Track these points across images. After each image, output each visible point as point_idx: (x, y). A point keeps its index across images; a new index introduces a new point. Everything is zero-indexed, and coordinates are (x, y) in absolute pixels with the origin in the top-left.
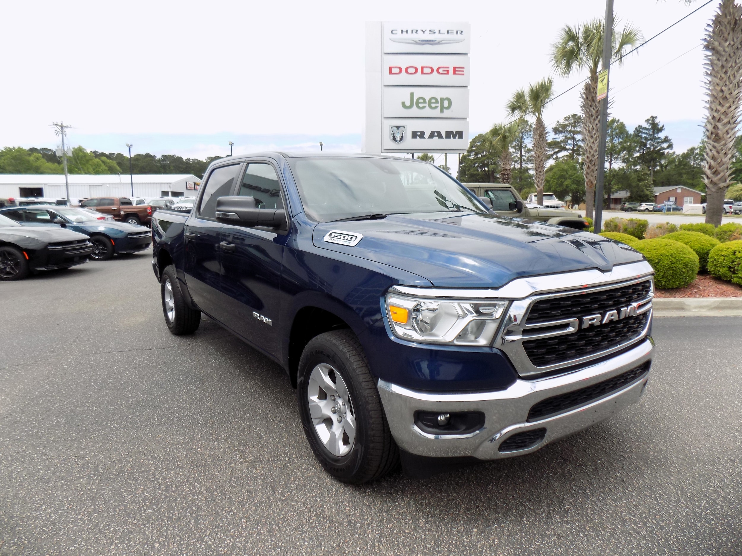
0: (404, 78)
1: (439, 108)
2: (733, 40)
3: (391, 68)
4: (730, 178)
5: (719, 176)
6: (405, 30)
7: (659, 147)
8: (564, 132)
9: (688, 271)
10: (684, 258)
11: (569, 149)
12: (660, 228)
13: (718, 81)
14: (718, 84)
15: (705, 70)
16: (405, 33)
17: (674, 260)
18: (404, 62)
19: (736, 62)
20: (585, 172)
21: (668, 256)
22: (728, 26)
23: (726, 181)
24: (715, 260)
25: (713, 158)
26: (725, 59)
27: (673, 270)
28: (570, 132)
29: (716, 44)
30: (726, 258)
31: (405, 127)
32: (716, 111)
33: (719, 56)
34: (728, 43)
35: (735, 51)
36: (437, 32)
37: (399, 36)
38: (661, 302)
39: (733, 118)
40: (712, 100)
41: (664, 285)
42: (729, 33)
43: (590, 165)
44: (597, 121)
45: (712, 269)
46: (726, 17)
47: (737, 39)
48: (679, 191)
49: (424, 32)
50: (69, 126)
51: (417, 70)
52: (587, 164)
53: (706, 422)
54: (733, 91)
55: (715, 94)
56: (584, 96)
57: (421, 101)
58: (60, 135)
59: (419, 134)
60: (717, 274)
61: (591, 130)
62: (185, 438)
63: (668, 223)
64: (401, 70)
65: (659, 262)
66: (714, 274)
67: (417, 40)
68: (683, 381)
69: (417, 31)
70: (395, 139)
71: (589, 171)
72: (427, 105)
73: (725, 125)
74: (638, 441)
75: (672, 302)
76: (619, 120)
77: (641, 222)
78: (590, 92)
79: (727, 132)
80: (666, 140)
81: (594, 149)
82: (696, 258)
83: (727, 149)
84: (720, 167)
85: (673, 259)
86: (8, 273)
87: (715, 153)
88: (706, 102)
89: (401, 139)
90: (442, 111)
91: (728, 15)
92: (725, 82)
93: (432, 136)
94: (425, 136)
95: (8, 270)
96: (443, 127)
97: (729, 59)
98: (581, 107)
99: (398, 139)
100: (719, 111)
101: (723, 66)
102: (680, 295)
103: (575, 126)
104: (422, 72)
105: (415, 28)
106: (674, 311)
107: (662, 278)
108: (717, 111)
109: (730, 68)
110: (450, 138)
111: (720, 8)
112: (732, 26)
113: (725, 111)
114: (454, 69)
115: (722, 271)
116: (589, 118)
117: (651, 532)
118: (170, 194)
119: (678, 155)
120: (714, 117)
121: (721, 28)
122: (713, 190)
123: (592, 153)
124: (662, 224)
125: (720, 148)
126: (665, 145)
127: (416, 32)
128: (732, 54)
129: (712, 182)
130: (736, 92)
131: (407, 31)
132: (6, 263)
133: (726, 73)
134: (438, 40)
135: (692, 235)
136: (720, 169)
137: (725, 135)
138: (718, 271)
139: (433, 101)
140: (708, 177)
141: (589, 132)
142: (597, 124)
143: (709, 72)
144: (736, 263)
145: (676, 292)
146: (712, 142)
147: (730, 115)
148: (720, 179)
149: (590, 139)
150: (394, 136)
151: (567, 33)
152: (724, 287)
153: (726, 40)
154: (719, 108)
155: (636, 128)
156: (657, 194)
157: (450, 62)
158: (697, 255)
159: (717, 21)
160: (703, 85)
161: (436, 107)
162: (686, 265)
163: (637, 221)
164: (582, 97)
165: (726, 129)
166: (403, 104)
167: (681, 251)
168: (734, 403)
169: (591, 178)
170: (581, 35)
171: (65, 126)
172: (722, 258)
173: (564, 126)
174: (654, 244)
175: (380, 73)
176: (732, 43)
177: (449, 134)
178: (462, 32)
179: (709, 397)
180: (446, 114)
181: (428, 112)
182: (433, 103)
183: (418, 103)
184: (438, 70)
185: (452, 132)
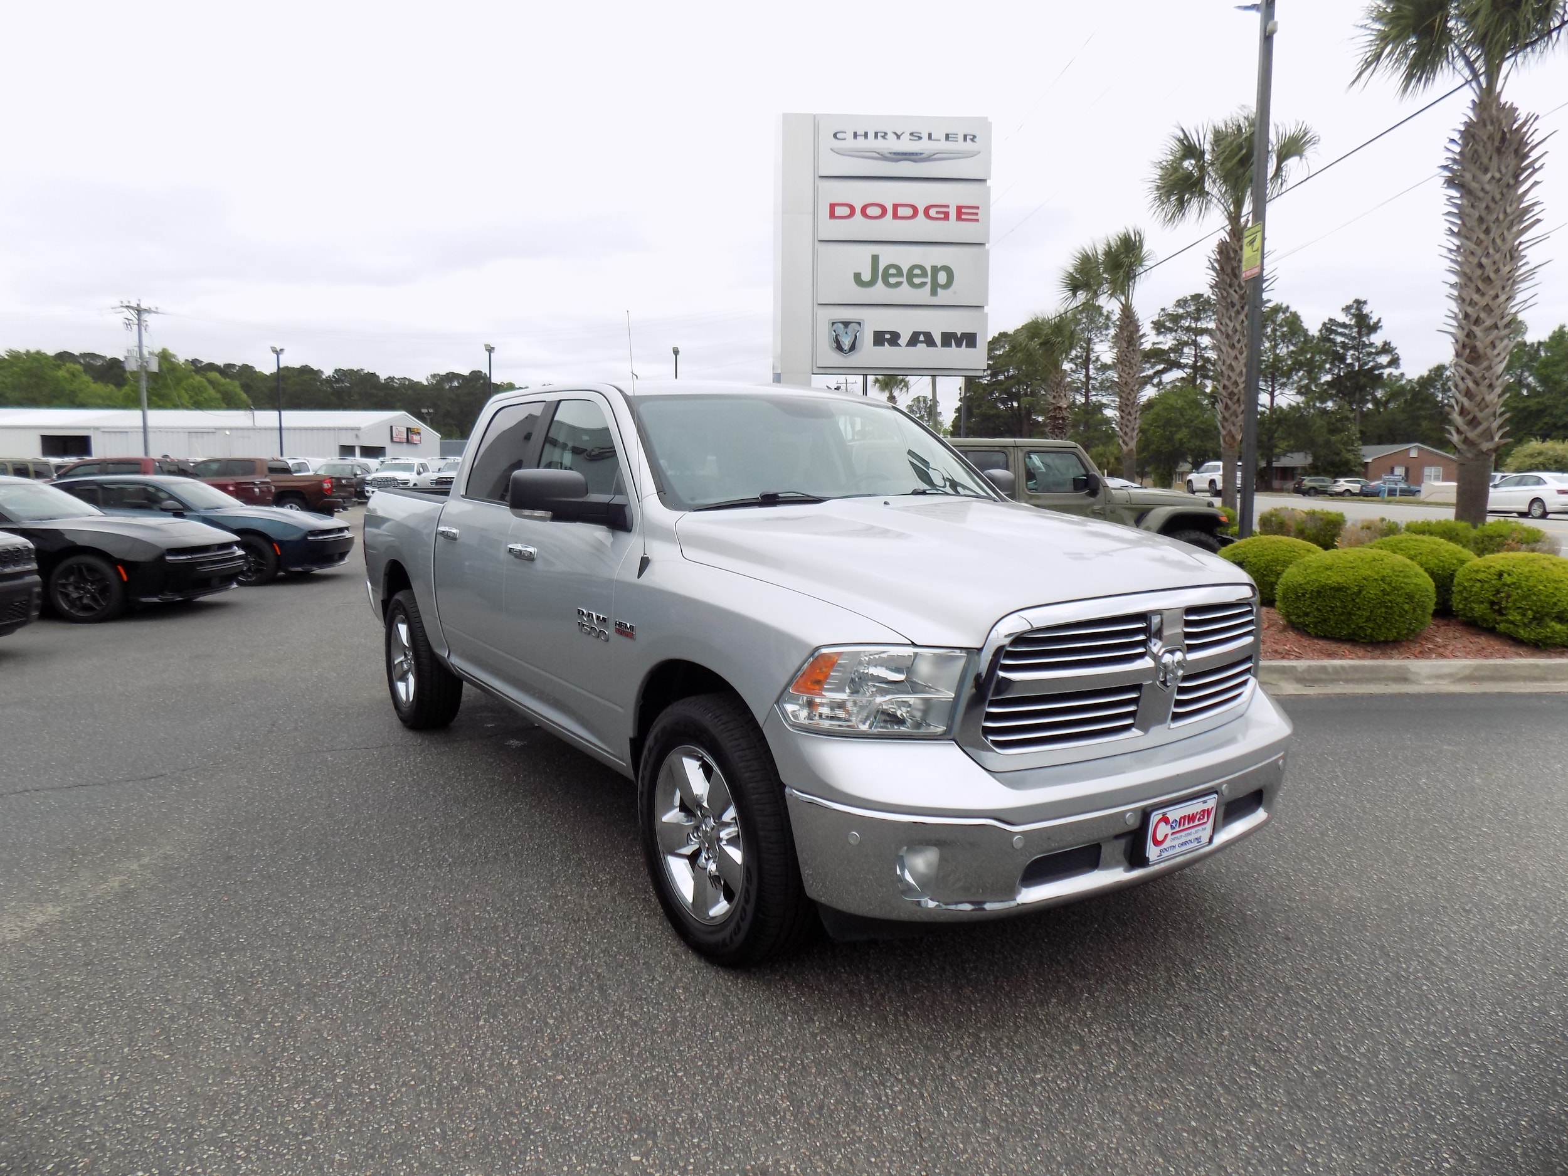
0: (858, 227)
1: (928, 287)
2: (1500, 171)
3: (832, 207)
4: (1500, 434)
5: (1480, 429)
6: (861, 132)
7: (1371, 364)
8: (1176, 331)
9: (1414, 610)
10: (1406, 584)
11: (1186, 366)
12: (1369, 528)
13: (1473, 246)
14: (1472, 253)
15: (1448, 225)
16: (861, 139)
17: (1388, 589)
18: (859, 194)
19: (1505, 212)
20: (1220, 417)
21: (1376, 580)
22: (1489, 145)
23: (1492, 439)
24: (1465, 588)
25: (1468, 394)
26: (1484, 205)
27: (1387, 607)
28: (1188, 329)
29: (1468, 176)
30: (1486, 586)
31: (859, 324)
32: (1470, 304)
33: (1472, 200)
34: (1489, 175)
35: (1505, 191)
36: (925, 136)
37: (850, 143)
38: (1364, 666)
39: (1503, 318)
40: (1463, 283)
41: (1371, 635)
42: (1491, 158)
43: (1229, 402)
44: (1242, 317)
45: (1461, 606)
46: (1485, 125)
47: (1507, 167)
48: (1414, 454)
49: (898, 137)
50: (153, 309)
51: (884, 210)
52: (1225, 400)
53: (1430, 858)
54: (1501, 266)
55: (1468, 271)
56: (1216, 265)
57: (892, 271)
58: (135, 328)
59: (888, 336)
60: (1469, 615)
61: (1230, 333)
62: (539, 881)
63: (1383, 520)
64: (852, 209)
65: (1360, 592)
66: (1464, 615)
67: (885, 152)
68: (1397, 797)
69: (886, 134)
70: (839, 348)
71: (1227, 415)
72: (904, 279)
73: (1488, 329)
74: (1314, 885)
75: (1385, 667)
76: (1288, 307)
77: (1331, 517)
78: (1228, 258)
79: (1493, 345)
80: (1386, 348)
81: (1238, 370)
82: (1428, 583)
83: (1494, 378)
84: (1481, 411)
85: (1386, 586)
86: (86, 608)
87: (1471, 385)
88: (1452, 286)
89: (853, 348)
90: (934, 292)
91: (1488, 123)
92: (1487, 248)
93: (914, 341)
95: (85, 601)
96: (937, 323)
97: (1492, 205)
98: (1211, 287)
99: (846, 348)
100: (1476, 304)
101: (1481, 220)
102: (1401, 654)
103: (1197, 319)
104: (895, 216)
105: (881, 128)
106: (1389, 683)
107: (1367, 621)
108: (1472, 303)
109: (1494, 222)
110: (950, 346)
111: (1473, 109)
112: (1497, 144)
113: (1487, 305)
114: (959, 209)
115: (1479, 609)
116: (1228, 309)
117: (1329, 1001)
118: (358, 451)
119: (1410, 381)
120: (1466, 316)
121: (1476, 146)
122: (1469, 455)
123: (1233, 379)
124: (1372, 522)
125: (1480, 375)
126: (1384, 359)
128: (1498, 197)
129: (1466, 440)
130: (1508, 268)
131: (866, 135)
132: (83, 589)
133: (1487, 231)
134: (927, 153)
135: (1423, 541)
136: (1480, 415)
137: (1489, 351)
138: (1472, 609)
139: (917, 271)
140: (1459, 431)
141: (1228, 336)
142: (1243, 321)
143: (1456, 230)
144: (1503, 595)
145: (1392, 649)
146: (1464, 364)
147: (1497, 312)
148: (1482, 435)
149: (1230, 350)
150: (837, 341)
151: (1180, 140)
152: (1483, 641)
153: (1486, 170)
154: (1476, 297)
155: (1324, 324)
156: (1369, 460)
157: (952, 196)
158: (1430, 580)
159: (1469, 133)
160: (1445, 252)
161: (923, 284)
162: (1410, 597)
163: (1324, 514)
164: (1214, 268)
165: (1491, 338)
166: (857, 277)
167: (1401, 572)
168: (1481, 831)
169: (1232, 428)
170: (1207, 147)
171: (145, 310)
172: (1478, 584)
173: (1176, 318)
174: (1352, 559)
175: (811, 216)
176: (1497, 175)
177: (948, 339)
178: (974, 137)
179: (1438, 822)
180: (943, 298)
181: (906, 294)
182: (917, 276)
183: (886, 275)
184: (926, 211)
185: (954, 335)
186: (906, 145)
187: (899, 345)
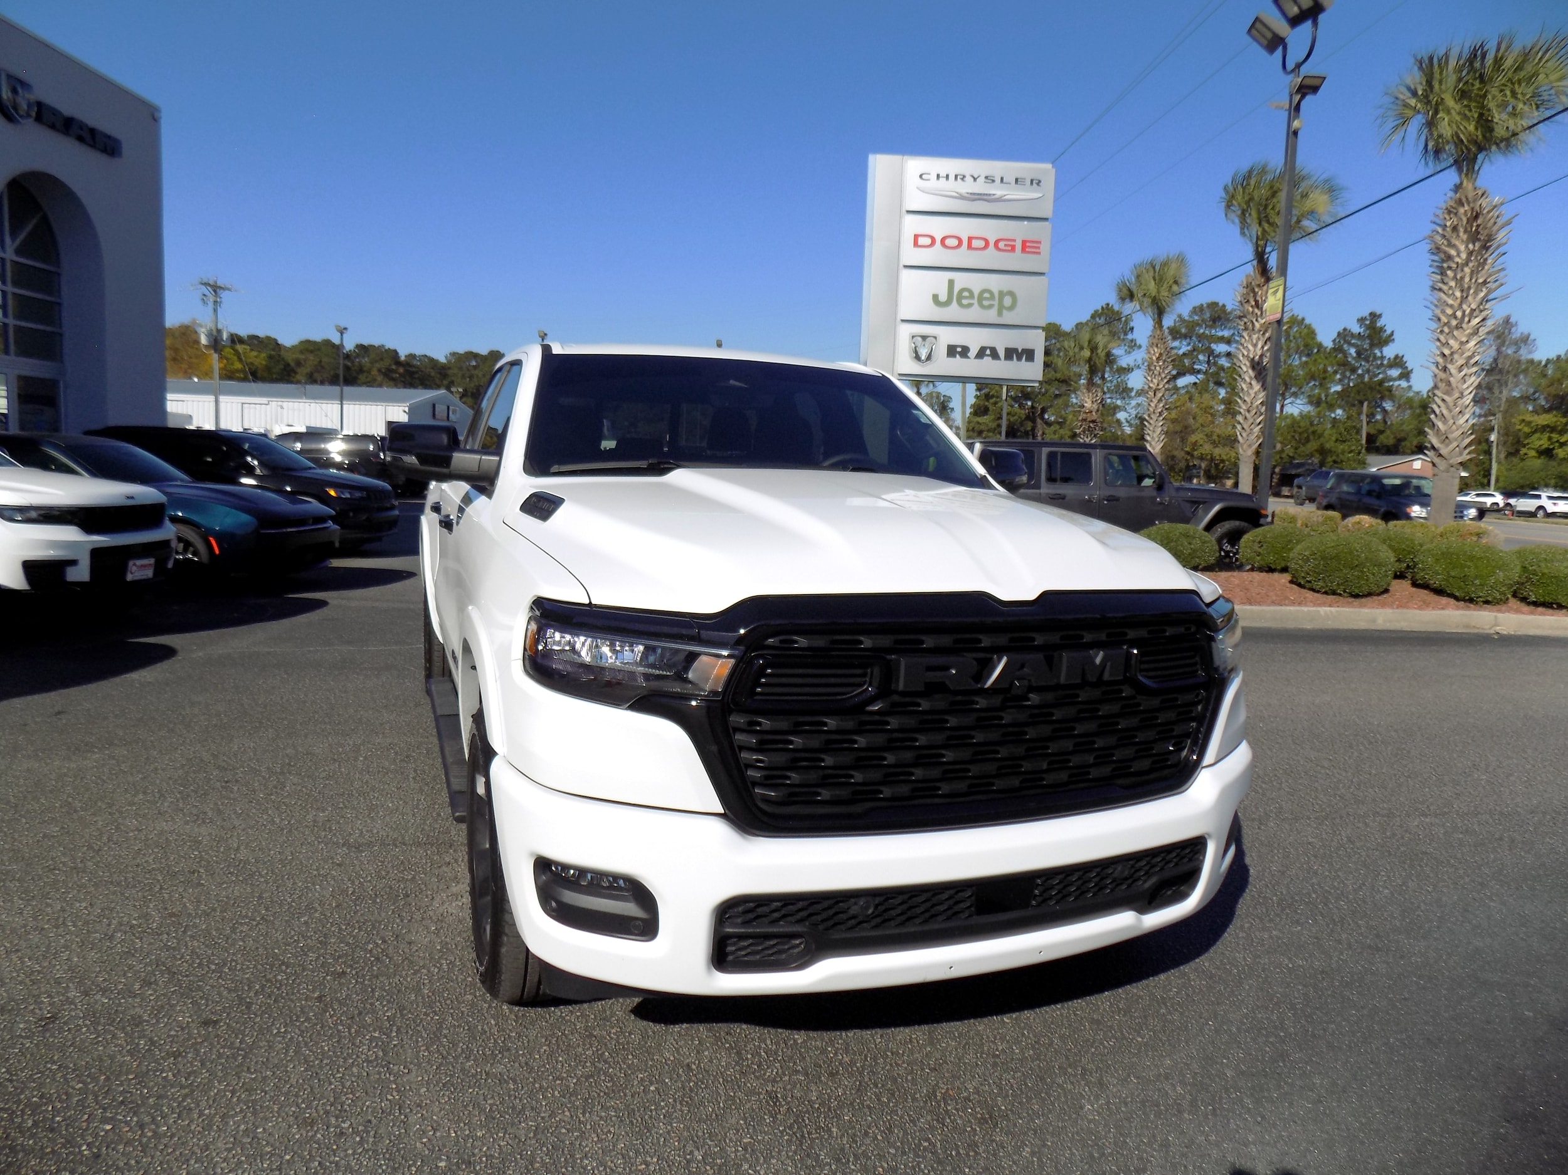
0: (938, 255)
1: (996, 308)
3: (916, 237)
4: (1467, 451)
5: (1451, 447)
6: (943, 174)
7: (1381, 376)
8: (1191, 337)
11: (1199, 372)
16: (943, 180)
18: (939, 227)
23: (1460, 455)
28: (1203, 336)
31: (935, 338)
36: (998, 180)
37: (933, 183)
41: (1350, 590)
49: (975, 179)
50: (229, 287)
51: (960, 242)
57: (966, 294)
58: (211, 303)
59: (959, 349)
64: (933, 240)
67: (963, 192)
69: (965, 177)
70: (917, 357)
72: (975, 301)
76: (1303, 319)
80: (1398, 362)
82: (1391, 557)
84: (1453, 432)
88: (1432, 330)
89: (929, 358)
96: (1001, 340)
99: (923, 358)
103: (1213, 327)
104: (970, 247)
105: (961, 172)
110: (1012, 359)
113: (1460, 349)
114: (1024, 242)
119: (1418, 393)
120: (1444, 356)
122: (1442, 467)
125: (1453, 403)
126: (1395, 373)
127: (963, 179)
129: (1440, 455)
131: (947, 177)
136: (1452, 436)
137: (1460, 385)
139: (986, 295)
140: (1434, 448)
145: (1364, 600)
147: (1468, 354)
148: (1452, 452)
150: (916, 352)
154: (1452, 342)
155: (1338, 335)
157: (1018, 231)
161: (991, 306)
162: (1377, 563)
165: (1463, 373)
166: (935, 298)
171: (221, 288)
173: (1191, 325)
176: (1473, 246)
177: (1010, 353)
178: (1040, 181)
180: (1008, 318)
181: (974, 314)
182: (987, 299)
183: (960, 297)
184: (996, 243)
185: (1016, 350)
186: (980, 187)
187: (968, 358)
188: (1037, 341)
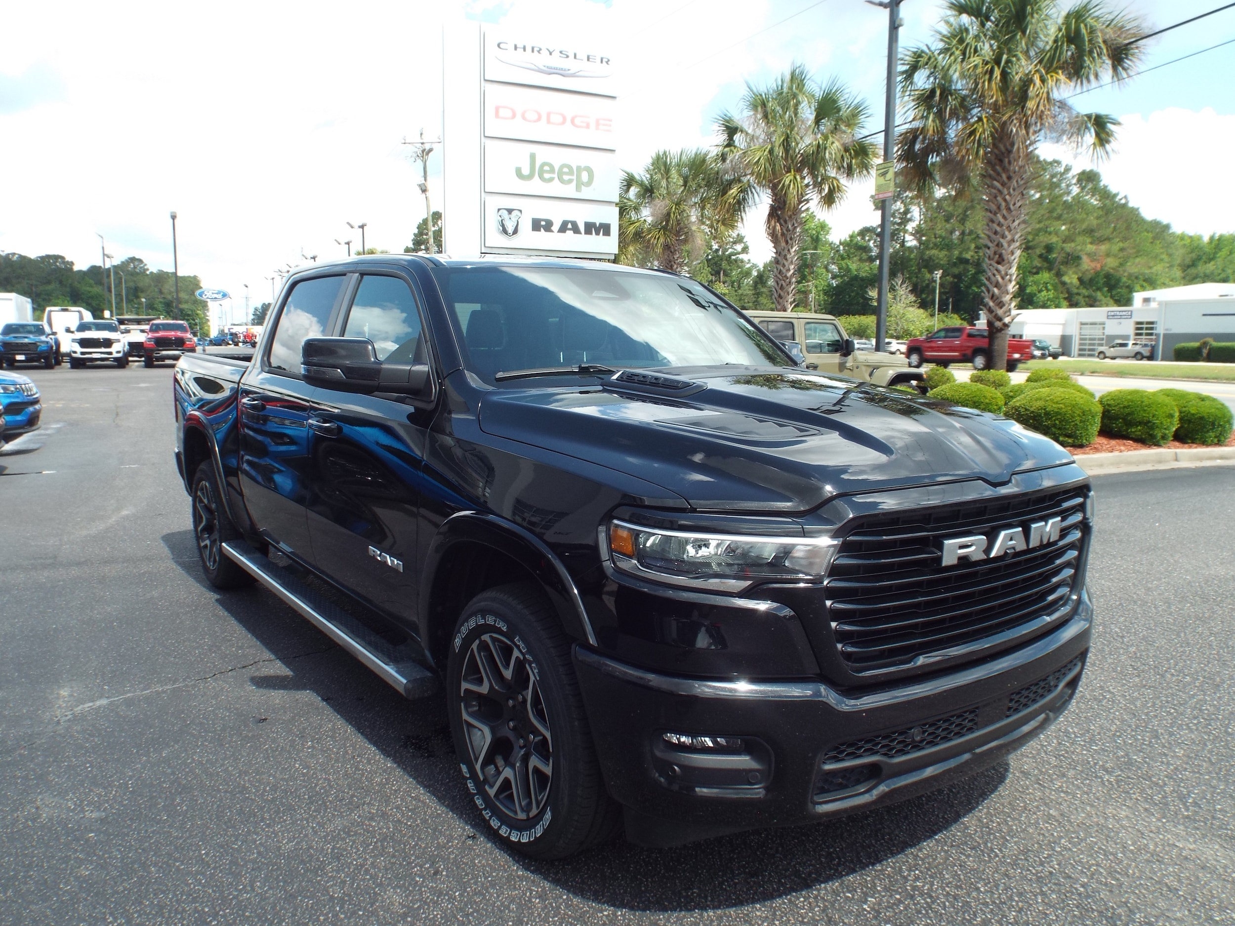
0: (519, 127)
1: (574, 183)
3: (497, 109)
18: (519, 100)
23: (1010, 315)
31: (521, 211)
32: (999, 225)
36: (572, 56)
49: (551, 54)
51: (540, 116)
59: (543, 223)
64: (514, 112)
67: (541, 65)
70: (505, 231)
72: (555, 176)
73: (1009, 242)
79: (1012, 253)
83: (1013, 275)
84: (1005, 296)
87: (1000, 279)
89: (515, 232)
92: (1007, 188)
93: (563, 229)
94: (552, 228)
96: (582, 215)
99: (510, 230)
104: (549, 122)
109: (1012, 171)
110: (591, 234)
113: (1008, 226)
114: (597, 121)
125: (1004, 272)
127: (539, 52)
129: (996, 316)
130: (1021, 203)
133: (1008, 177)
134: (572, 70)
136: (1004, 300)
137: (1009, 256)
139: (566, 170)
140: (989, 310)
146: (994, 265)
150: (503, 226)
157: (592, 108)
161: (570, 181)
165: (1011, 248)
166: (518, 171)
177: (590, 228)
180: (586, 193)
181: (556, 188)
182: (566, 173)
183: (541, 173)
184: (573, 120)
185: (593, 225)
186: (556, 61)
187: (552, 231)
188: (611, 216)
